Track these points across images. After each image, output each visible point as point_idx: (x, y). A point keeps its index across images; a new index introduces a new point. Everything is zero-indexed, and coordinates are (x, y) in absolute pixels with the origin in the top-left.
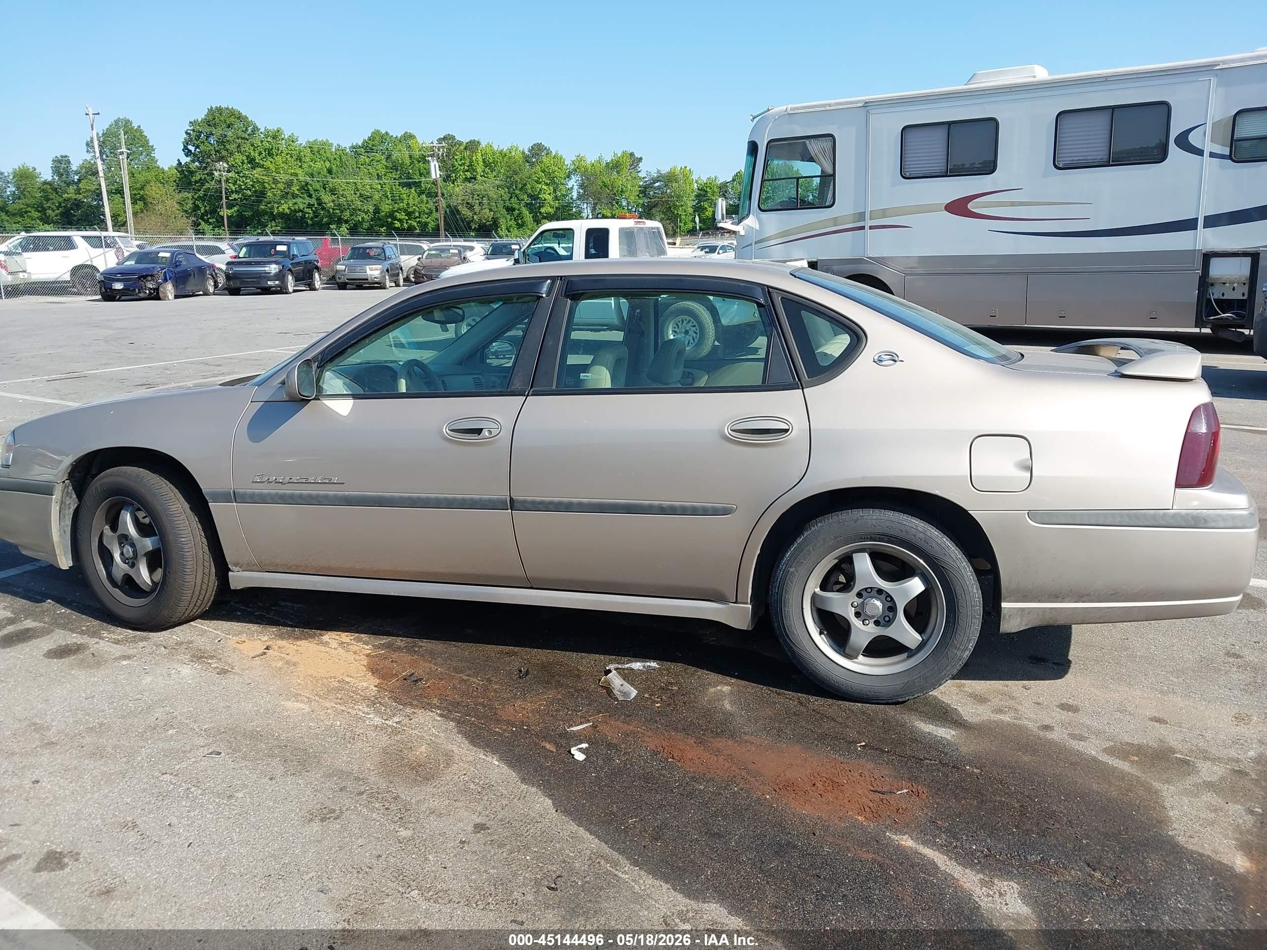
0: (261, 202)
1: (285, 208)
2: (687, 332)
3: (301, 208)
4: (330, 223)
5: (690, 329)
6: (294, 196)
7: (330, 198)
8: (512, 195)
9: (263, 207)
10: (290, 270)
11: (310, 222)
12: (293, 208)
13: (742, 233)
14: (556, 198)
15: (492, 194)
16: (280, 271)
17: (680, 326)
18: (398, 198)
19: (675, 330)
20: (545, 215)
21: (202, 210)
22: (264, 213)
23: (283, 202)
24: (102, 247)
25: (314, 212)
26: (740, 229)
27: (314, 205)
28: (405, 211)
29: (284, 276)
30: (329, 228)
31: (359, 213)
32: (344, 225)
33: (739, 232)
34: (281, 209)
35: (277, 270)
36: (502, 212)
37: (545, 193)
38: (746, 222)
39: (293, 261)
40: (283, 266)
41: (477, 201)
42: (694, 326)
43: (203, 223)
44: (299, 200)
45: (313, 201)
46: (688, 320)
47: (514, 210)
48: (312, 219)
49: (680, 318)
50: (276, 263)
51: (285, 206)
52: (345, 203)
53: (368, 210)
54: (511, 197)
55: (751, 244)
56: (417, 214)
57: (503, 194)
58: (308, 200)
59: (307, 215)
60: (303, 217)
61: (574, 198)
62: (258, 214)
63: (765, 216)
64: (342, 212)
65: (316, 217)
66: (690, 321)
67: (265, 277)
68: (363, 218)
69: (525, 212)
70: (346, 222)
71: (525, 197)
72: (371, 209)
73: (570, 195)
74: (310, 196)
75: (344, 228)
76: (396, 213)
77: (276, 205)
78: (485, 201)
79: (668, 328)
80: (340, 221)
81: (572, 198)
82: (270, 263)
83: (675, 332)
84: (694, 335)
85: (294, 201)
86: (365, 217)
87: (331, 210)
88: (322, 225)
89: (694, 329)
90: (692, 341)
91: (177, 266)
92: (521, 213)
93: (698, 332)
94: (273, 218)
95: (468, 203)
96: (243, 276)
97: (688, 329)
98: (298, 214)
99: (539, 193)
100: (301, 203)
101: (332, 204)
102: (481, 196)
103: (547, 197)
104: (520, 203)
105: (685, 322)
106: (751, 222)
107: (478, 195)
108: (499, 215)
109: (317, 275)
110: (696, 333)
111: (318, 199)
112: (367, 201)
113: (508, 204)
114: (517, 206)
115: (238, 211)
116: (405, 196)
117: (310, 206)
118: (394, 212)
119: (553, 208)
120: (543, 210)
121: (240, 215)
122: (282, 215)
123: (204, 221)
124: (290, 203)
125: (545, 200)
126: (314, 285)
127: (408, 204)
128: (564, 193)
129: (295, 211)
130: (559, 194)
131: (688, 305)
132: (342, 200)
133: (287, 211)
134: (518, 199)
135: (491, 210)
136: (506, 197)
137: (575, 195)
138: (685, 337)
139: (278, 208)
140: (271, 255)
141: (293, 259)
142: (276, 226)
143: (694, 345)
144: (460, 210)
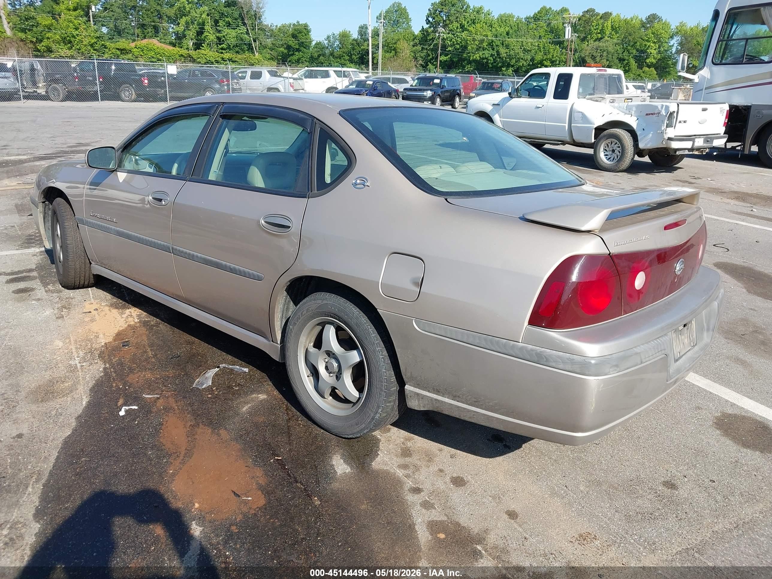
0: (464, 52)
1: (477, 56)
2: (613, 151)
3: (487, 57)
4: (503, 67)
5: (616, 149)
6: (484, 49)
7: (505, 51)
8: (625, 50)
9: (465, 56)
10: (439, 95)
11: (490, 66)
12: (482, 57)
13: (697, 80)
14: (659, 52)
15: (610, 49)
16: (432, 95)
17: (610, 146)
18: (547, 51)
19: (606, 148)
20: (650, 64)
21: (431, 57)
22: (464, 60)
23: (477, 53)
24: (341, 77)
25: (494, 60)
26: (695, 78)
27: (494, 55)
28: (550, 60)
29: (434, 99)
30: (501, 70)
31: (521, 60)
32: (511, 69)
33: (694, 79)
34: (475, 57)
35: (431, 95)
36: (615, 62)
37: (651, 49)
38: (701, 72)
39: (443, 90)
40: (434, 92)
41: (599, 54)
42: (619, 147)
43: (430, 64)
44: (486, 52)
45: (495, 53)
46: (615, 142)
47: (624, 60)
48: (492, 64)
49: (609, 141)
50: (431, 90)
51: (477, 55)
52: (513, 54)
53: (527, 59)
54: (624, 52)
55: (702, 90)
56: (558, 62)
57: (618, 49)
58: (491, 52)
59: (489, 61)
60: (487, 62)
61: (673, 52)
62: (462, 60)
63: (716, 68)
64: (510, 60)
65: (495, 62)
66: (616, 143)
67: (423, 99)
68: (523, 64)
69: (632, 62)
70: (513, 66)
71: (635, 51)
72: (529, 58)
73: (671, 50)
74: (493, 49)
75: (510, 70)
76: (544, 62)
77: (472, 55)
78: (605, 54)
79: (600, 147)
80: (509, 66)
81: (671, 53)
82: (427, 90)
83: (606, 150)
84: (618, 153)
85: (483, 52)
86: (525, 63)
87: (504, 59)
88: (498, 68)
89: (618, 149)
90: (616, 157)
91: (375, 90)
92: (629, 62)
93: (621, 151)
94: (470, 62)
95: (593, 55)
96: (412, 98)
97: (614, 148)
98: (484, 61)
99: (647, 49)
100: (487, 54)
101: (505, 55)
102: (602, 51)
103: (653, 51)
104: (629, 56)
105: (613, 143)
106: (705, 72)
107: (601, 50)
108: (613, 64)
109: (457, 99)
110: (619, 152)
111: (498, 52)
112: (528, 53)
113: (621, 56)
114: (626, 58)
115: (450, 57)
116: (551, 50)
117: (492, 55)
118: (543, 60)
119: (656, 59)
120: (648, 61)
121: (451, 60)
122: (475, 61)
123: (431, 63)
124: (481, 53)
125: (651, 53)
126: (455, 105)
127: (553, 56)
128: (666, 49)
129: (483, 59)
130: (662, 49)
131: (616, 131)
132: (512, 52)
133: (478, 58)
134: (629, 53)
135: (607, 60)
136: (620, 51)
137: (674, 50)
138: (612, 154)
139: (473, 56)
140: (431, 85)
141: (442, 88)
142: (470, 68)
143: (616, 160)
144: (587, 60)
